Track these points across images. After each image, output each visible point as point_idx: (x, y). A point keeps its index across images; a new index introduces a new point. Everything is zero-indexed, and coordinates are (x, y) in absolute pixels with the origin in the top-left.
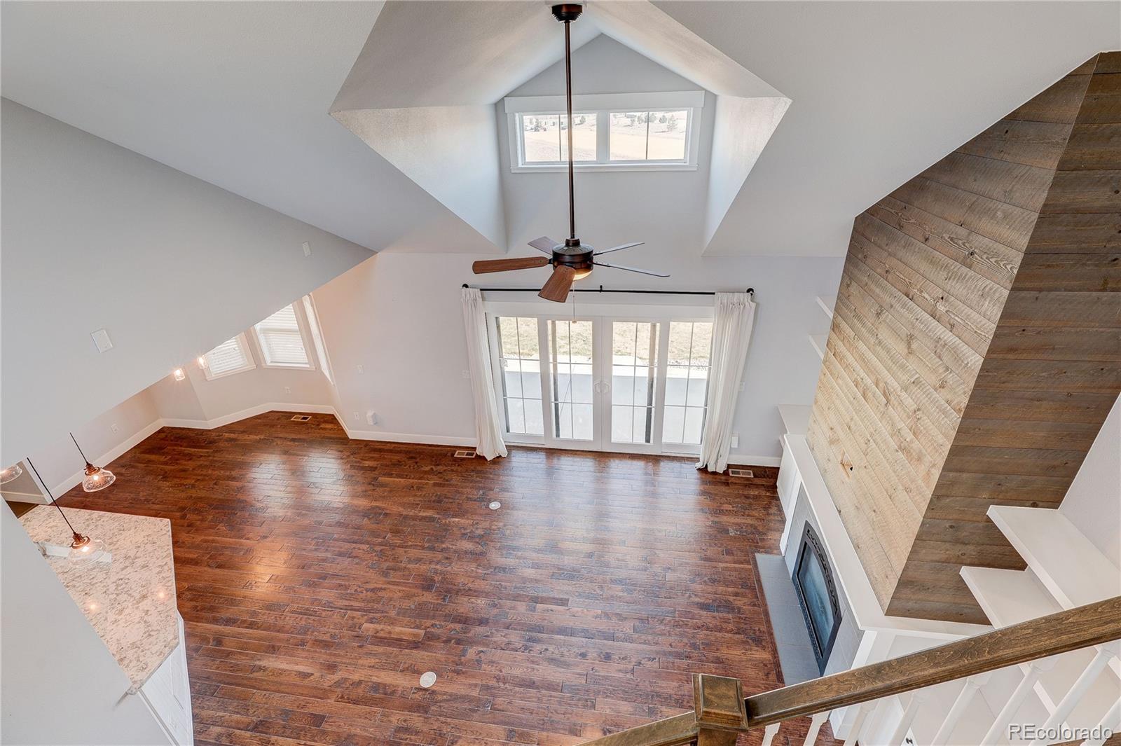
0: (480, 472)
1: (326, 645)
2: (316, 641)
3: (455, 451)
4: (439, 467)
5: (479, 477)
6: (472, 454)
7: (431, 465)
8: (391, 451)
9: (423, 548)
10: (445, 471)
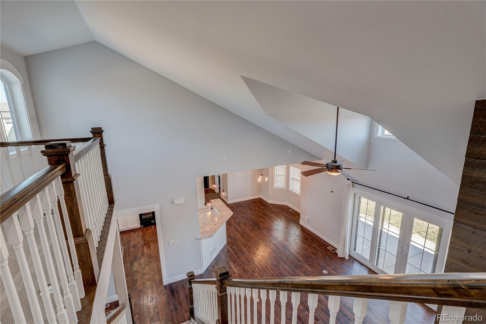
0: (331, 258)
1: (245, 271)
2: (244, 268)
3: (329, 246)
4: (318, 248)
5: (329, 259)
6: (334, 251)
7: (317, 245)
8: (308, 234)
9: (289, 267)
10: (319, 250)
